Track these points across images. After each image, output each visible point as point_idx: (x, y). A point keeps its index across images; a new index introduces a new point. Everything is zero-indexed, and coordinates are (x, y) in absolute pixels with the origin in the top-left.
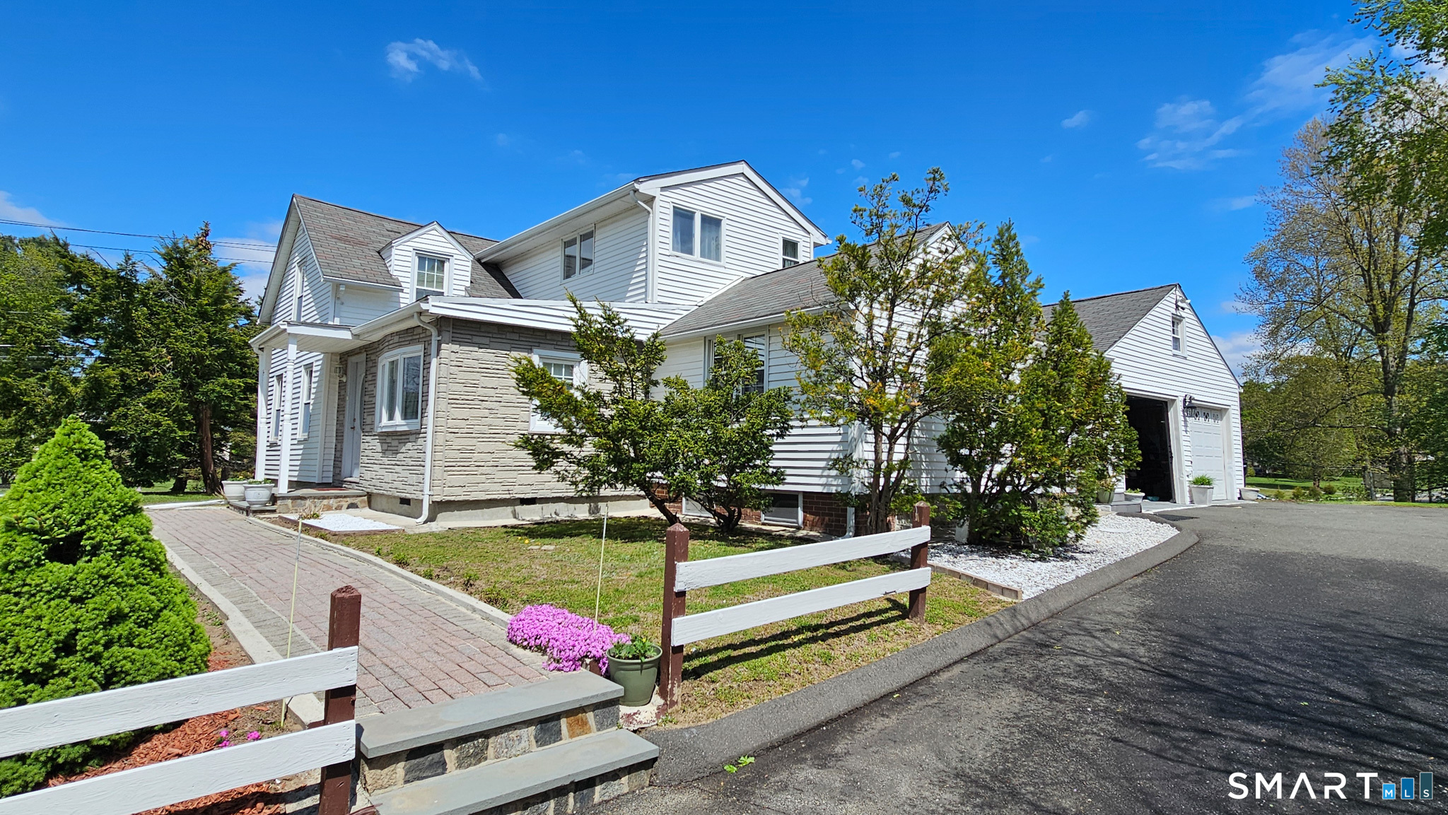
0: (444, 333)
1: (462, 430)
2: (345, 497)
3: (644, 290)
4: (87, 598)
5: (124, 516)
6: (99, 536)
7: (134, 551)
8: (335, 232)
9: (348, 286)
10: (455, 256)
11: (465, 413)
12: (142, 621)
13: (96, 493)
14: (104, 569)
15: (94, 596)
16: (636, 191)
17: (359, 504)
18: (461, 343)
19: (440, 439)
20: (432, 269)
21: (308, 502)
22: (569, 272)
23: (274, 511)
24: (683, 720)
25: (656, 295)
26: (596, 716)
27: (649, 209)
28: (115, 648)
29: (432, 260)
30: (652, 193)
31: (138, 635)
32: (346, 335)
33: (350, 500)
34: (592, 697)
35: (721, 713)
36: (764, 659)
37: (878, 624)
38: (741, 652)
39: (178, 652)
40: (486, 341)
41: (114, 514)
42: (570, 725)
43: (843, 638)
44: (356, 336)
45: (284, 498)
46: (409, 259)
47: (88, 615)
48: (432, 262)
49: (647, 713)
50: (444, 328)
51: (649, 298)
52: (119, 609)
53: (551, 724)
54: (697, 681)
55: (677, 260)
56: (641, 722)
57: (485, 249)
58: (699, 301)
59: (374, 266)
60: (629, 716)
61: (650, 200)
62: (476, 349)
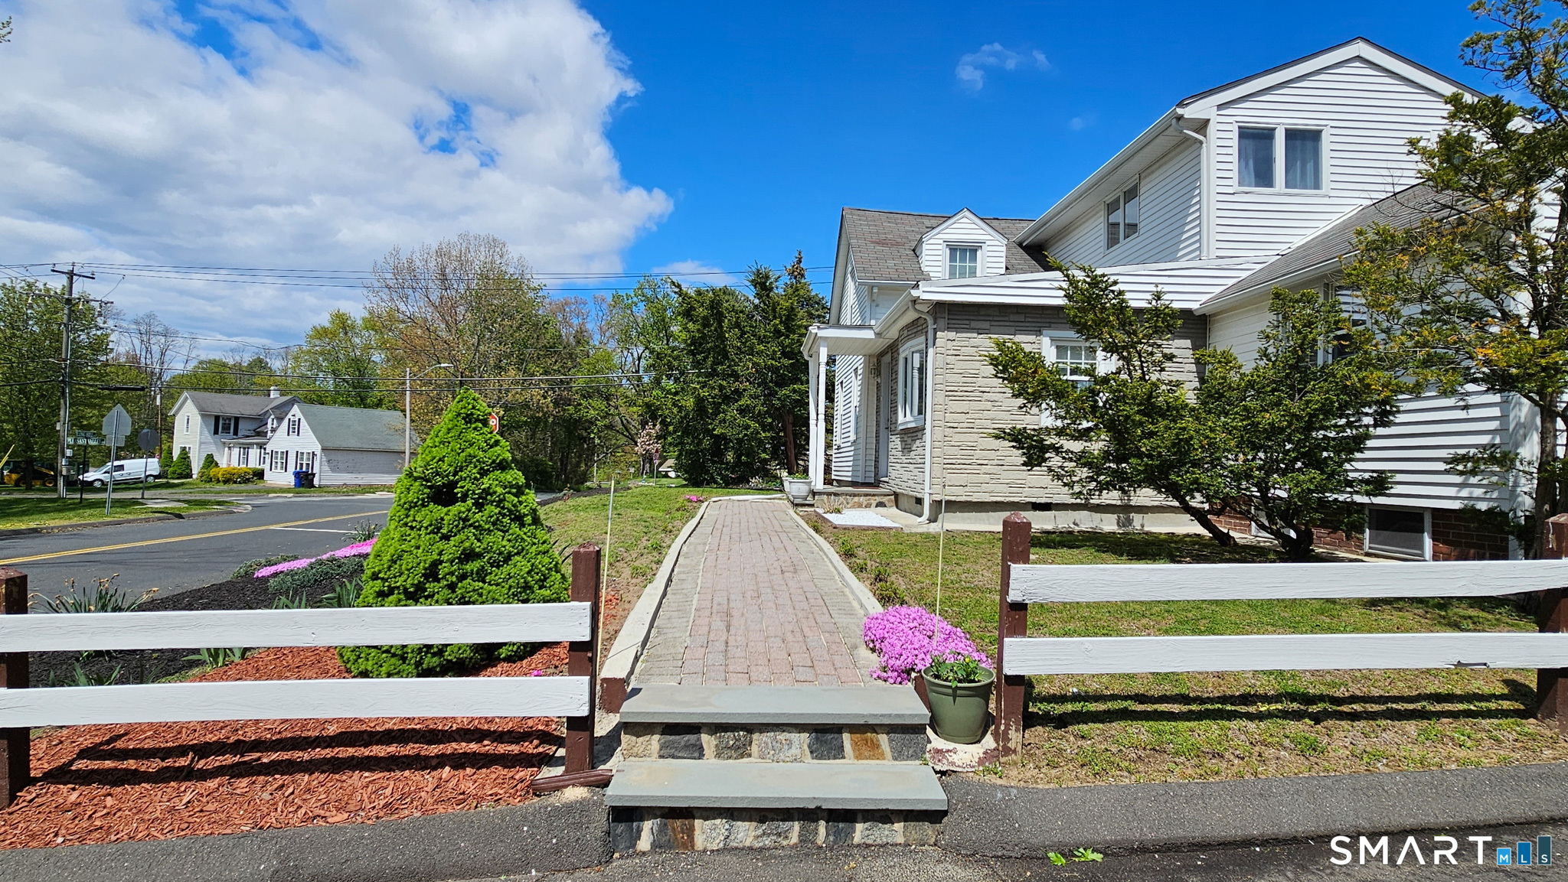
0: (938, 321)
1: (961, 425)
2: (874, 495)
3: (1198, 245)
4: (451, 536)
5: (493, 471)
6: (468, 485)
7: (494, 501)
8: (875, 238)
9: (881, 287)
10: (988, 243)
11: (963, 406)
12: (494, 561)
13: (470, 451)
14: (464, 513)
15: (455, 535)
16: (1180, 118)
17: (886, 503)
18: (958, 330)
19: (939, 434)
20: (963, 260)
21: (841, 499)
22: (1112, 241)
23: (812, 505)
24: (1015, 776)
25: (1212, 248)
26: (891, 741)
27: (1201, 137)
28: (469, 580)
29: (964, 250)
30: (1203, 116)
31: (491, 573)
32: (869, 334)
33: (878, 499)
34: (882, 715)
35: (1072, 779)
36: (1183, 725)
37: (1454, 715)
38: (1150, 708)
39: (521, 593)
40: (986, 325)
41: (482, 468)
42: (855, 744)
43: (1362, 724)
44: (878, 335)
45: (820, 493)
46: (940, 253)
47: (451, 549)
48: (963, 253)
49: (966, 755)
50: (938, 315)
51: (1204, 253)
52: (472, 550)
53: (830, 736)
54: (1061, 732)
55: (1246, 198)
56: (953, 764)
57: (1023, 230)
58: (1283, 249)
59: (907, 264)
60: (938, 751)
61: (1202, 126)
62: (975, 335)
